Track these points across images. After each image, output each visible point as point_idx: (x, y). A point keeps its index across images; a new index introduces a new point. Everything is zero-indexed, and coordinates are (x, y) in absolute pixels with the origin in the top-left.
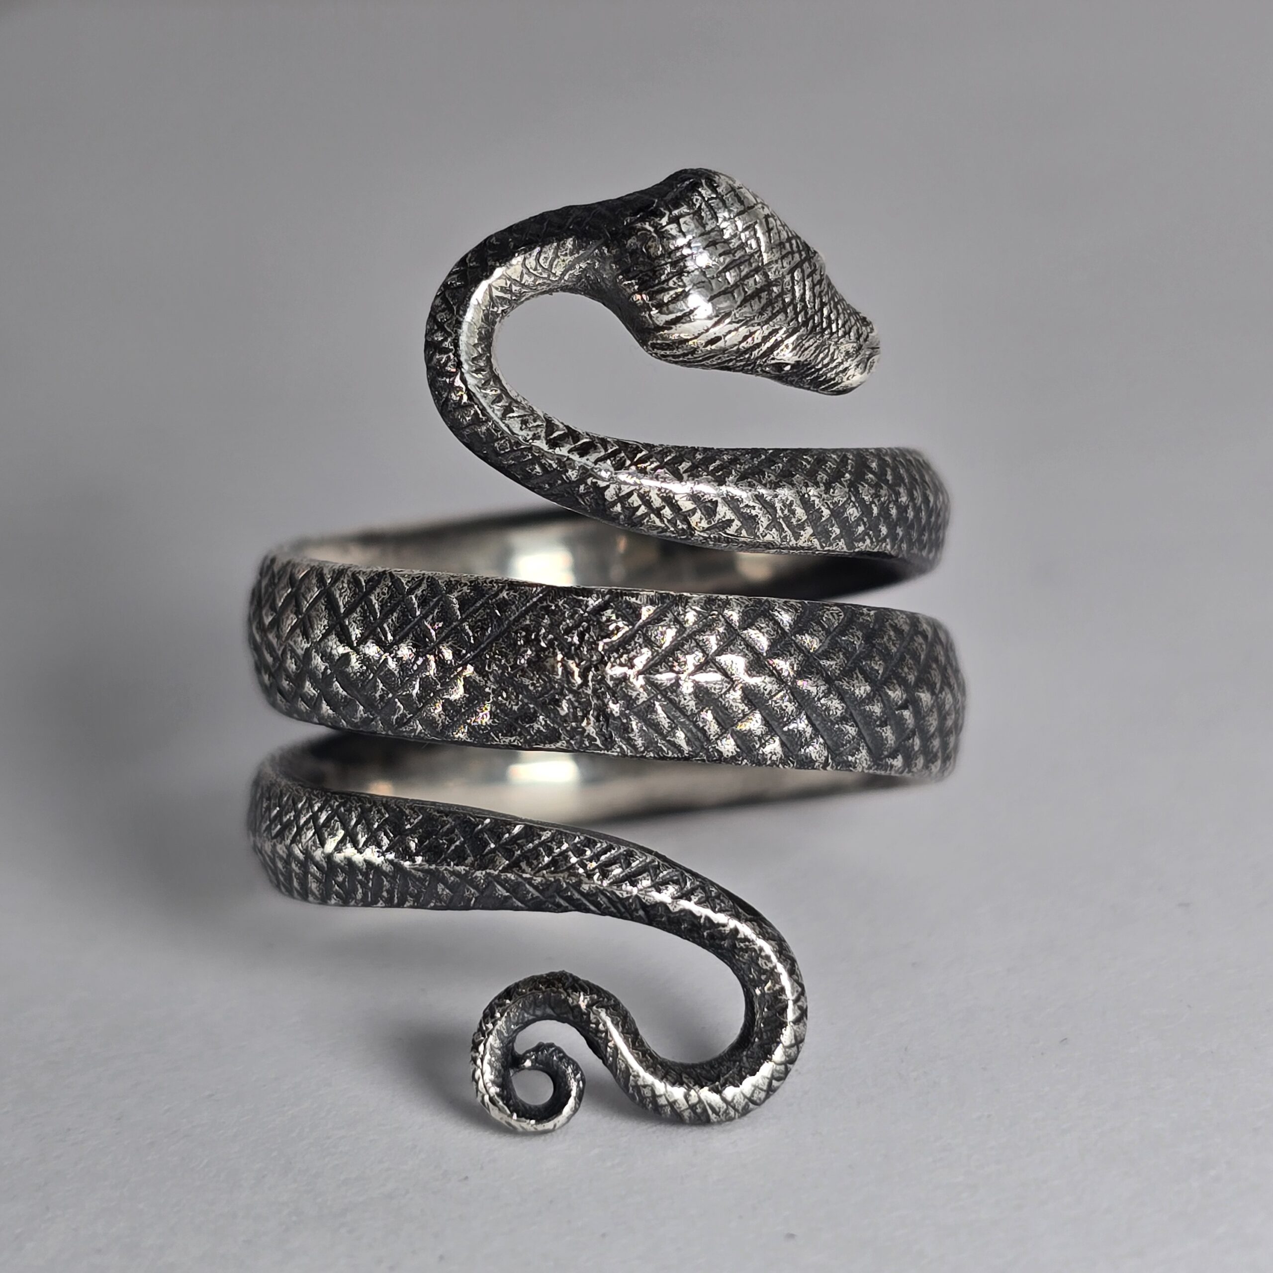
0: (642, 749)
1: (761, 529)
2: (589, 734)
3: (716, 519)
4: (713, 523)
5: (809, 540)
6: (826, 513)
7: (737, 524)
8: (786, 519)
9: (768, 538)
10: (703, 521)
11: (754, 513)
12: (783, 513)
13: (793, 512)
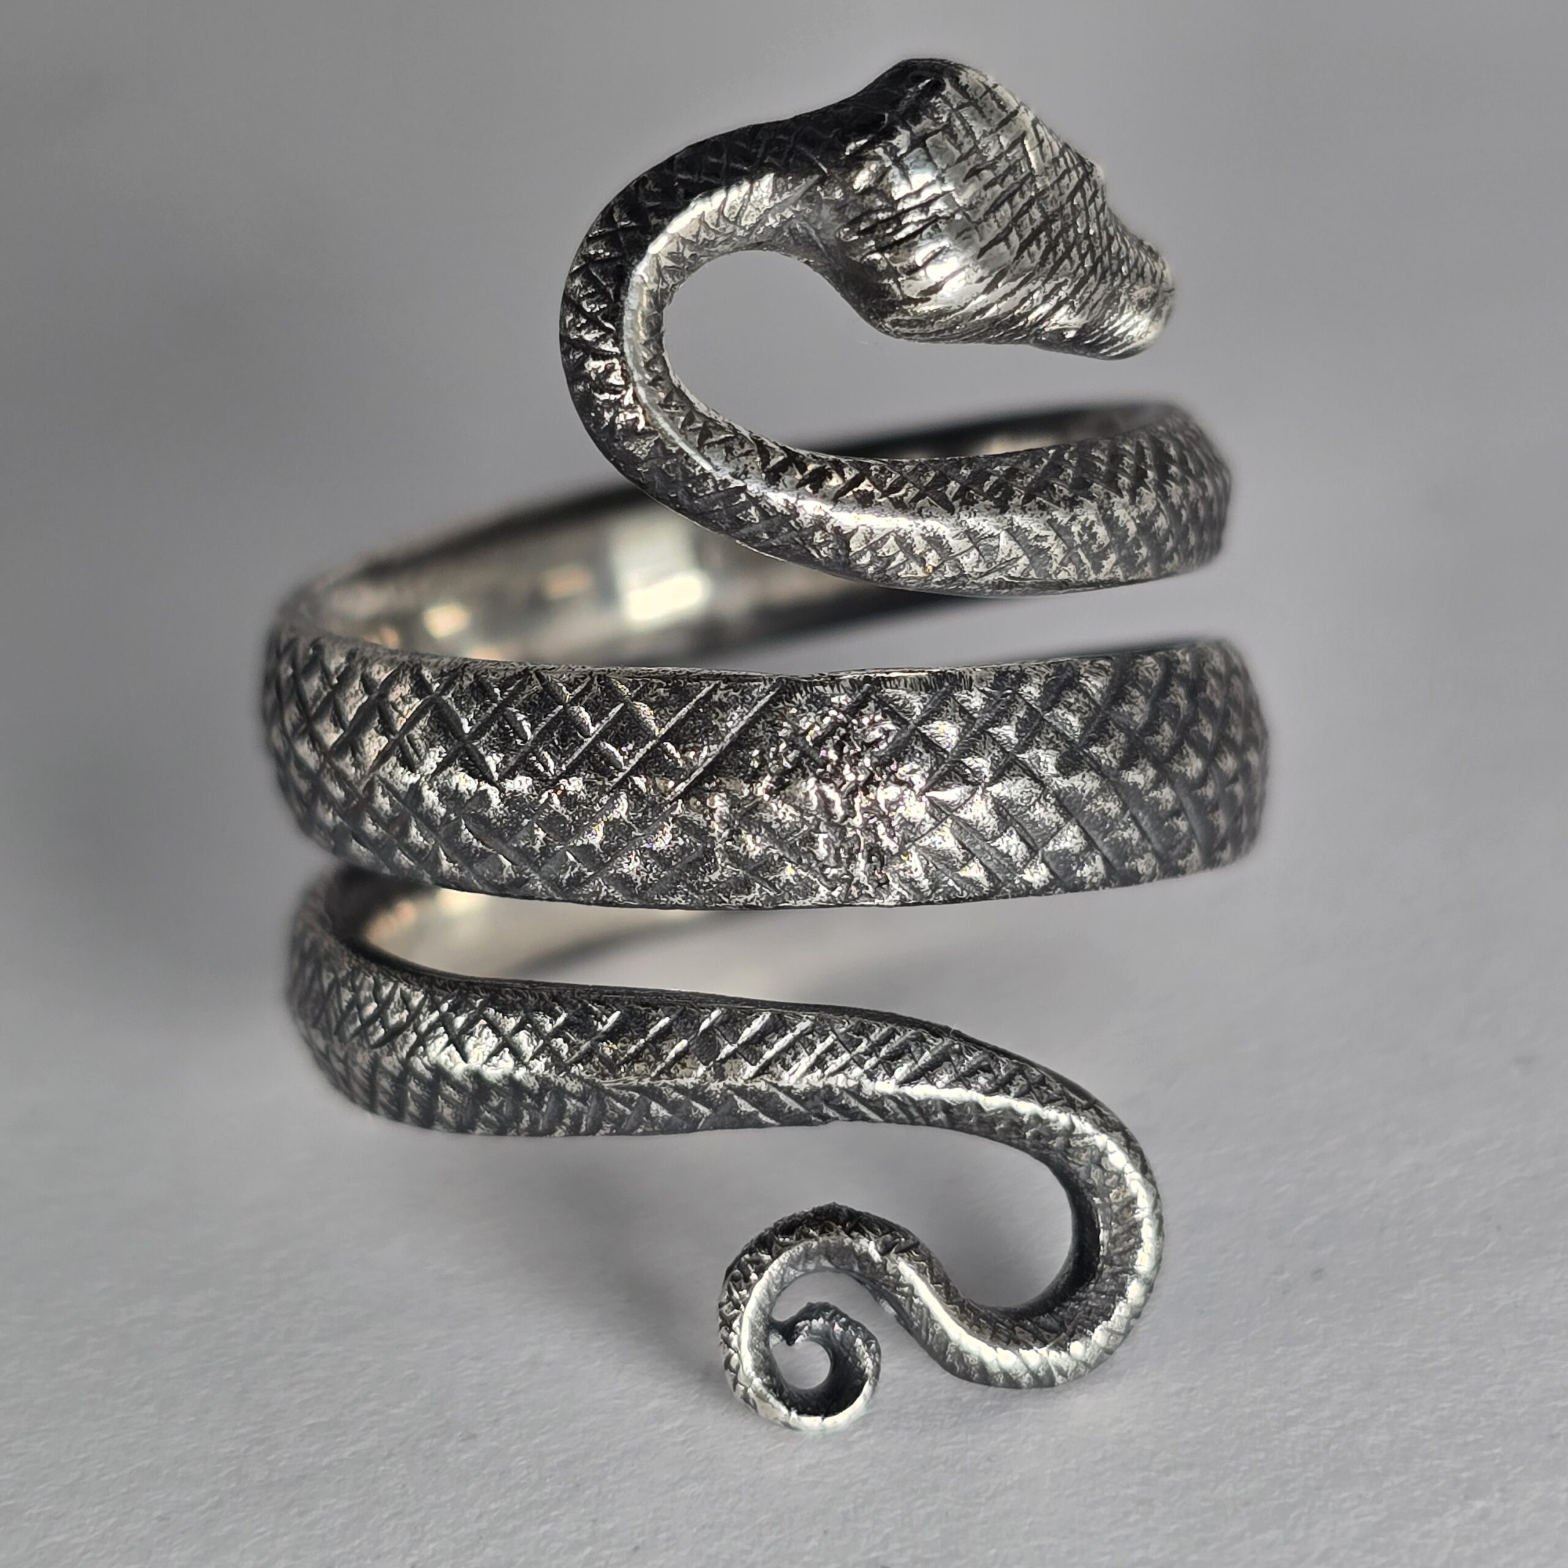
0: (929, 893)
1: (1055, 565)
2: (858, 881)
3: (998, 559)
4: (993, 565)
5: (1112, 572)
6: (1132, 529)
7: (1024, 560)
8: (1085, 546)
9: (1062, 576)
10: (981, 564)
11: (1045, 545)
12: (1081, 539)
13: (1093, 536)
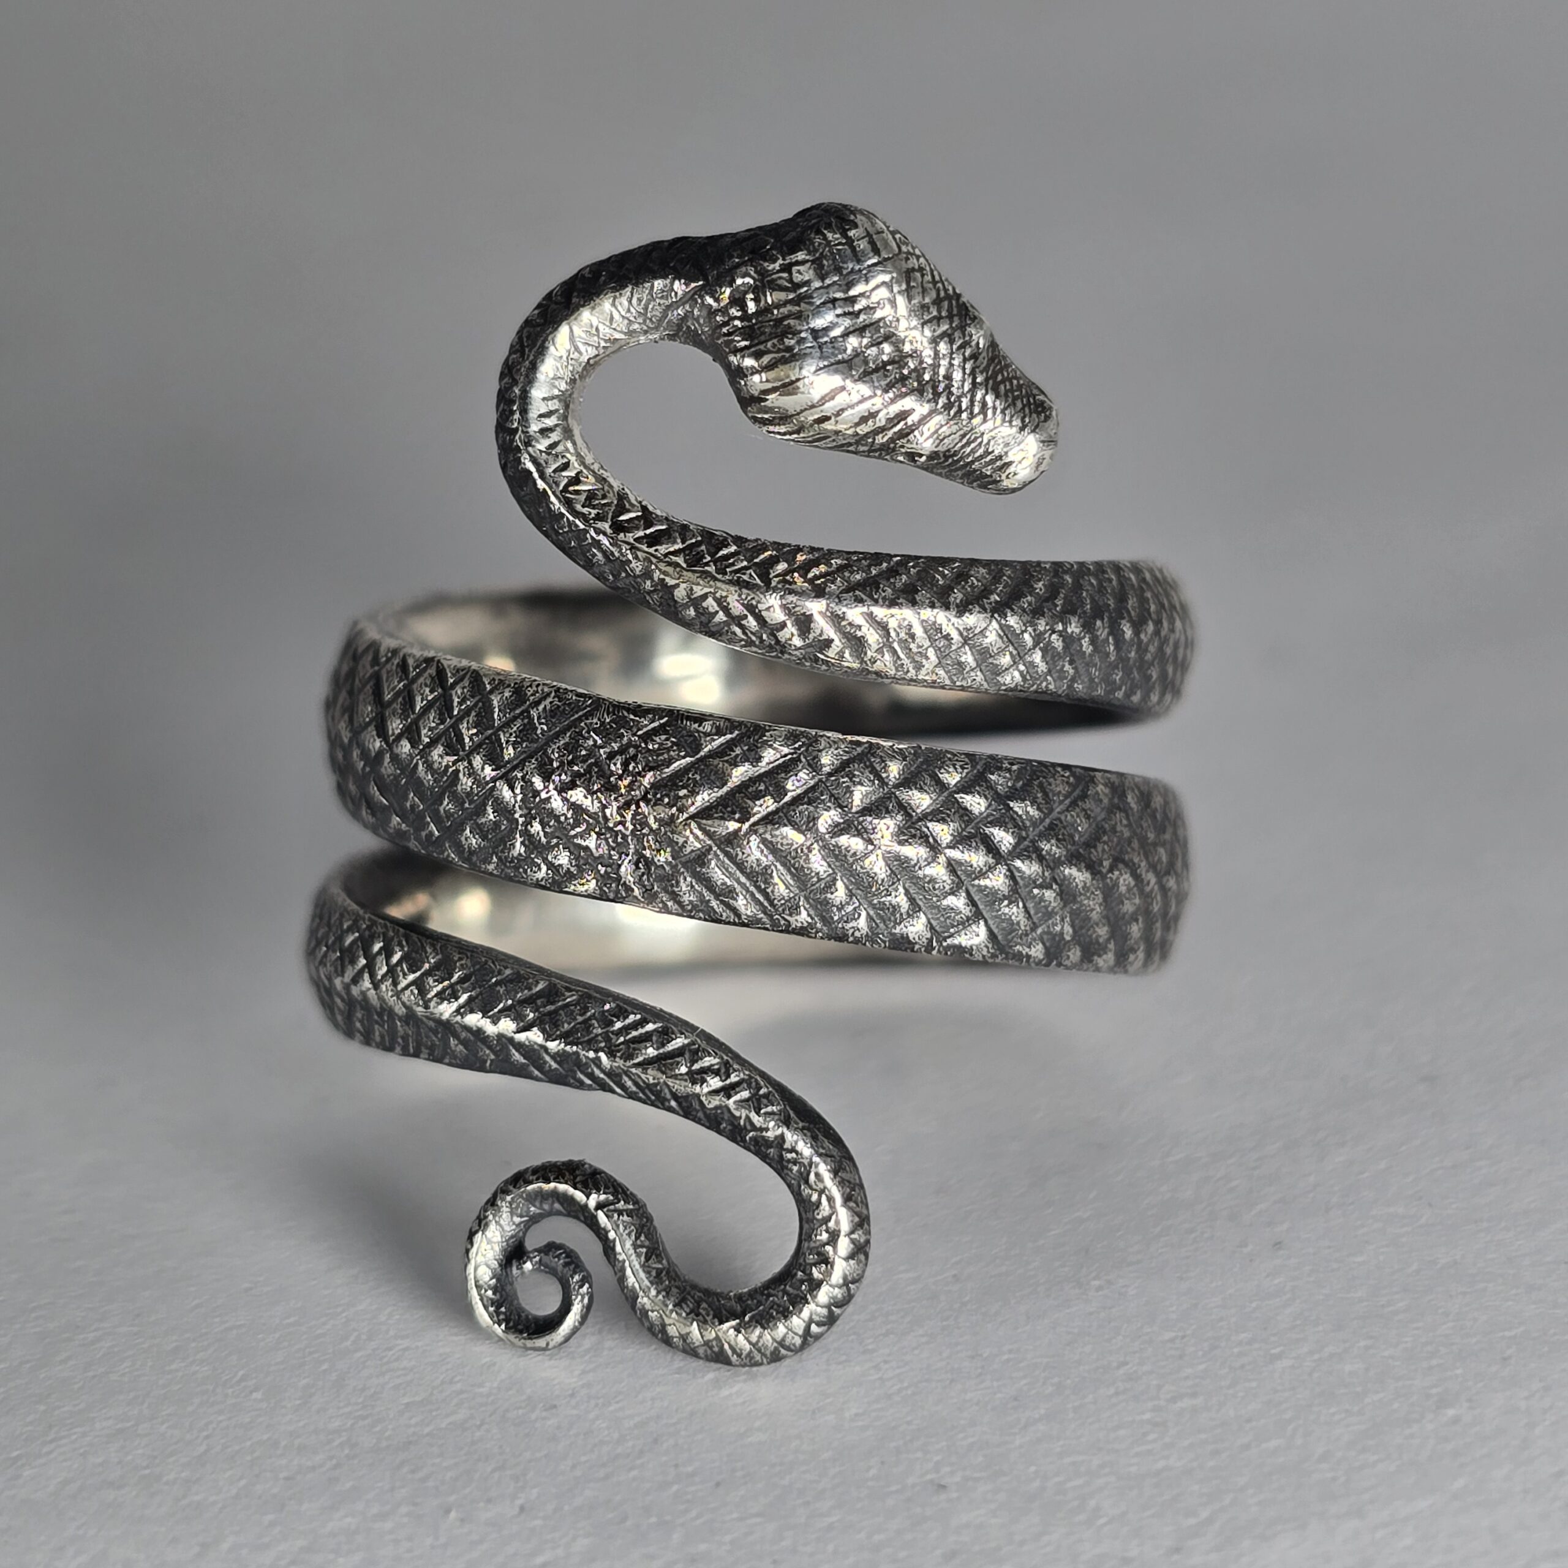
0: (690, 907)
1: (870, 654)
2: (625, 883)
3: (811, 636)
4: (807, 641)
5: (933, 672)
7: (837, 642)
8: (903, 643)
9: (879, 665)
10: (795, 638)
11: (859, 634)
12: (898, 634)
13: (912, 636)
